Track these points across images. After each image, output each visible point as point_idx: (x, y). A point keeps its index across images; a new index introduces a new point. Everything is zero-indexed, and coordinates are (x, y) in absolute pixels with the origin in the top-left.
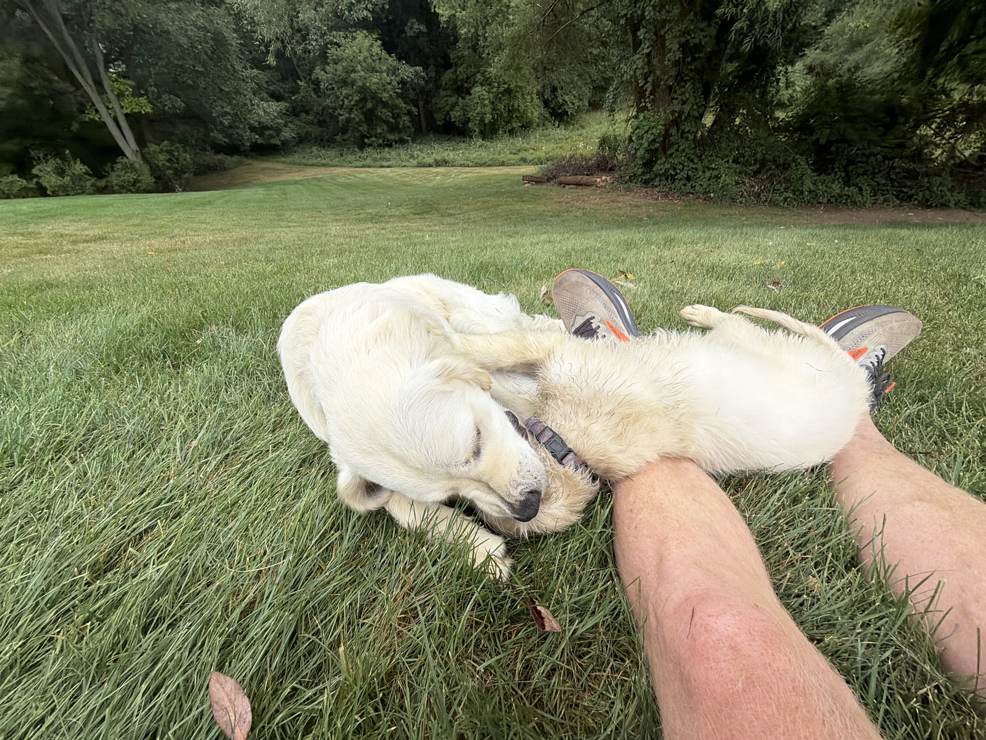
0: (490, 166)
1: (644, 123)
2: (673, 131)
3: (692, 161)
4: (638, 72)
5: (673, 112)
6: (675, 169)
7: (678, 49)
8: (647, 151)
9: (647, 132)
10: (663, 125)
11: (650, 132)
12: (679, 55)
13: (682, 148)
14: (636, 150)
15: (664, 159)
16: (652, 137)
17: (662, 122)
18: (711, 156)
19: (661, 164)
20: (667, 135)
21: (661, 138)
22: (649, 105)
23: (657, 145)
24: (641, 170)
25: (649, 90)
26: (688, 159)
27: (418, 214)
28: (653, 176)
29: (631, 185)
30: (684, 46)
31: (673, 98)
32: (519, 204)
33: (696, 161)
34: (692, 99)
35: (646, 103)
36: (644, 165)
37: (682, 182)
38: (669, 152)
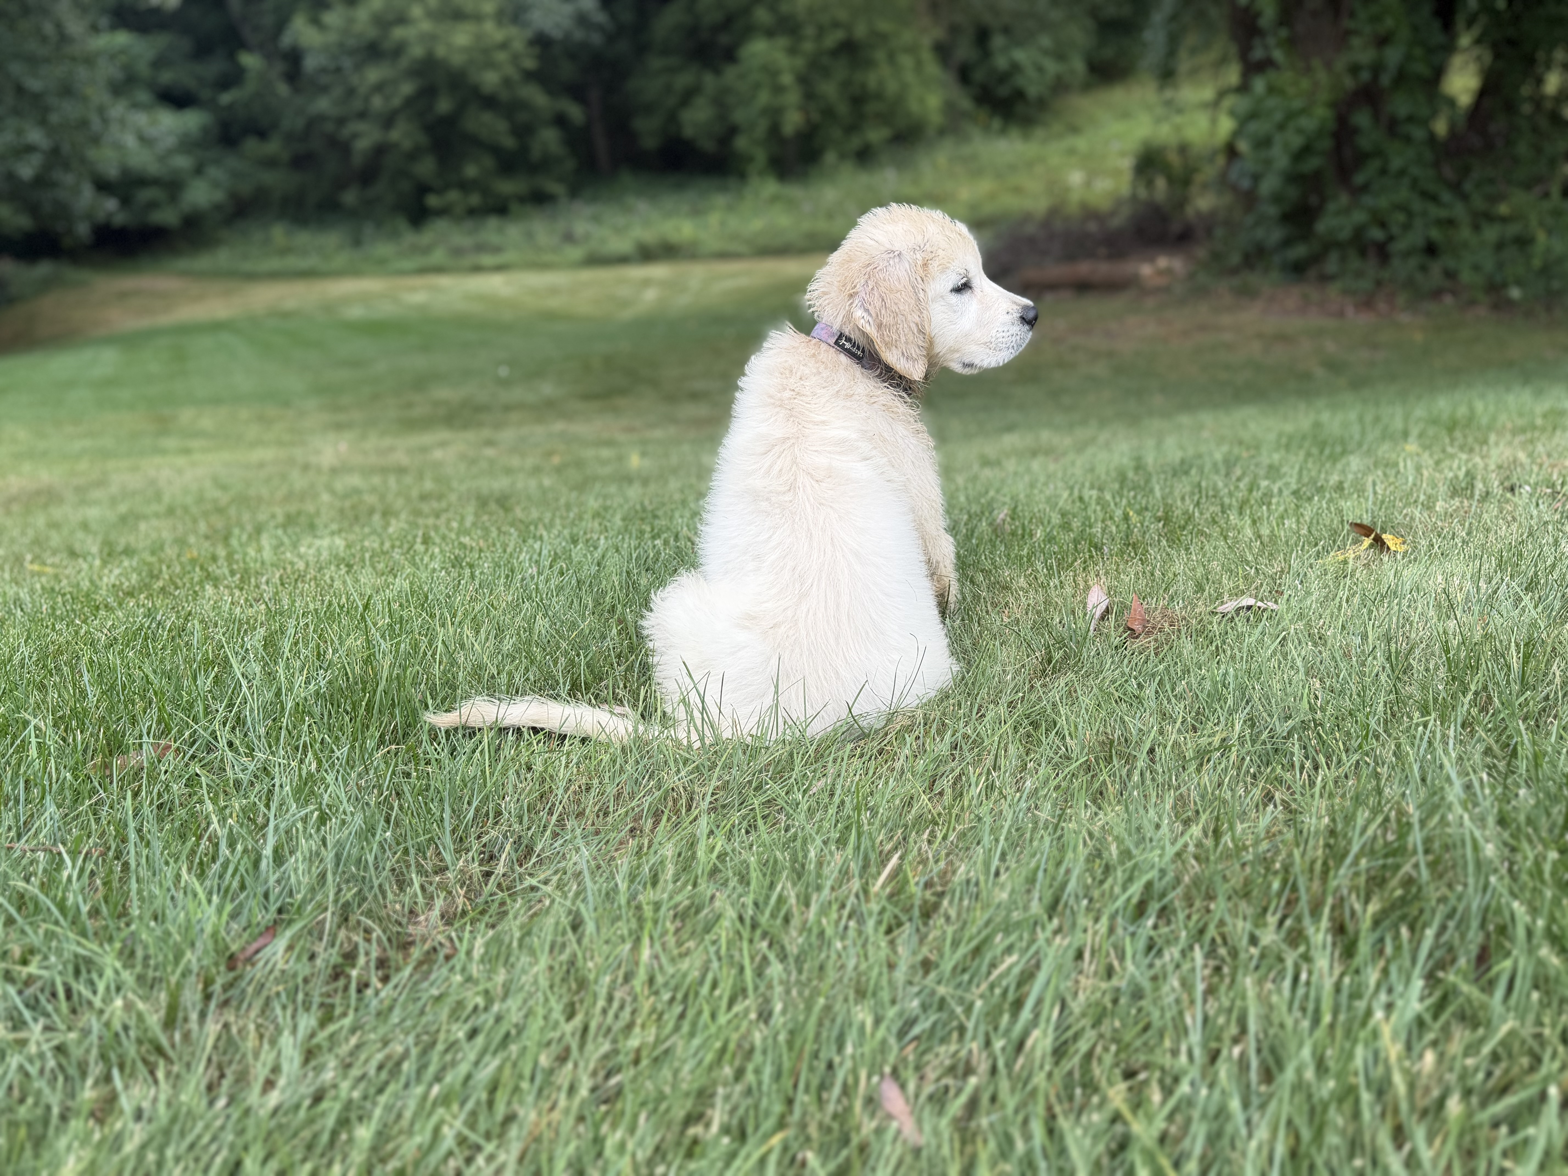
1: (1269, 103)
2: (1362, 119)
5: (1354, 69)
8: (1291, 178)
10: (1327, 105)
11: (1291, 127)
14: (1256, 178)
16: (1300, 140)
17: (1325, 98)
18: (1491, 182)
19: (1337, 214)
20: (1342, 131)
21: (1329, 143)
22: (1278, 55)
24: (1277, 235)
25: (1270, 16)
26: (1423, 193)
27: (596, 397)
28: (1317, 248)
31: (1350, 32)
33: (1445, 198)
34: (1404, 34)
35: (1265, 48)
36: (1287, 218)
37: (1413, 262)
38: (1359, 179)
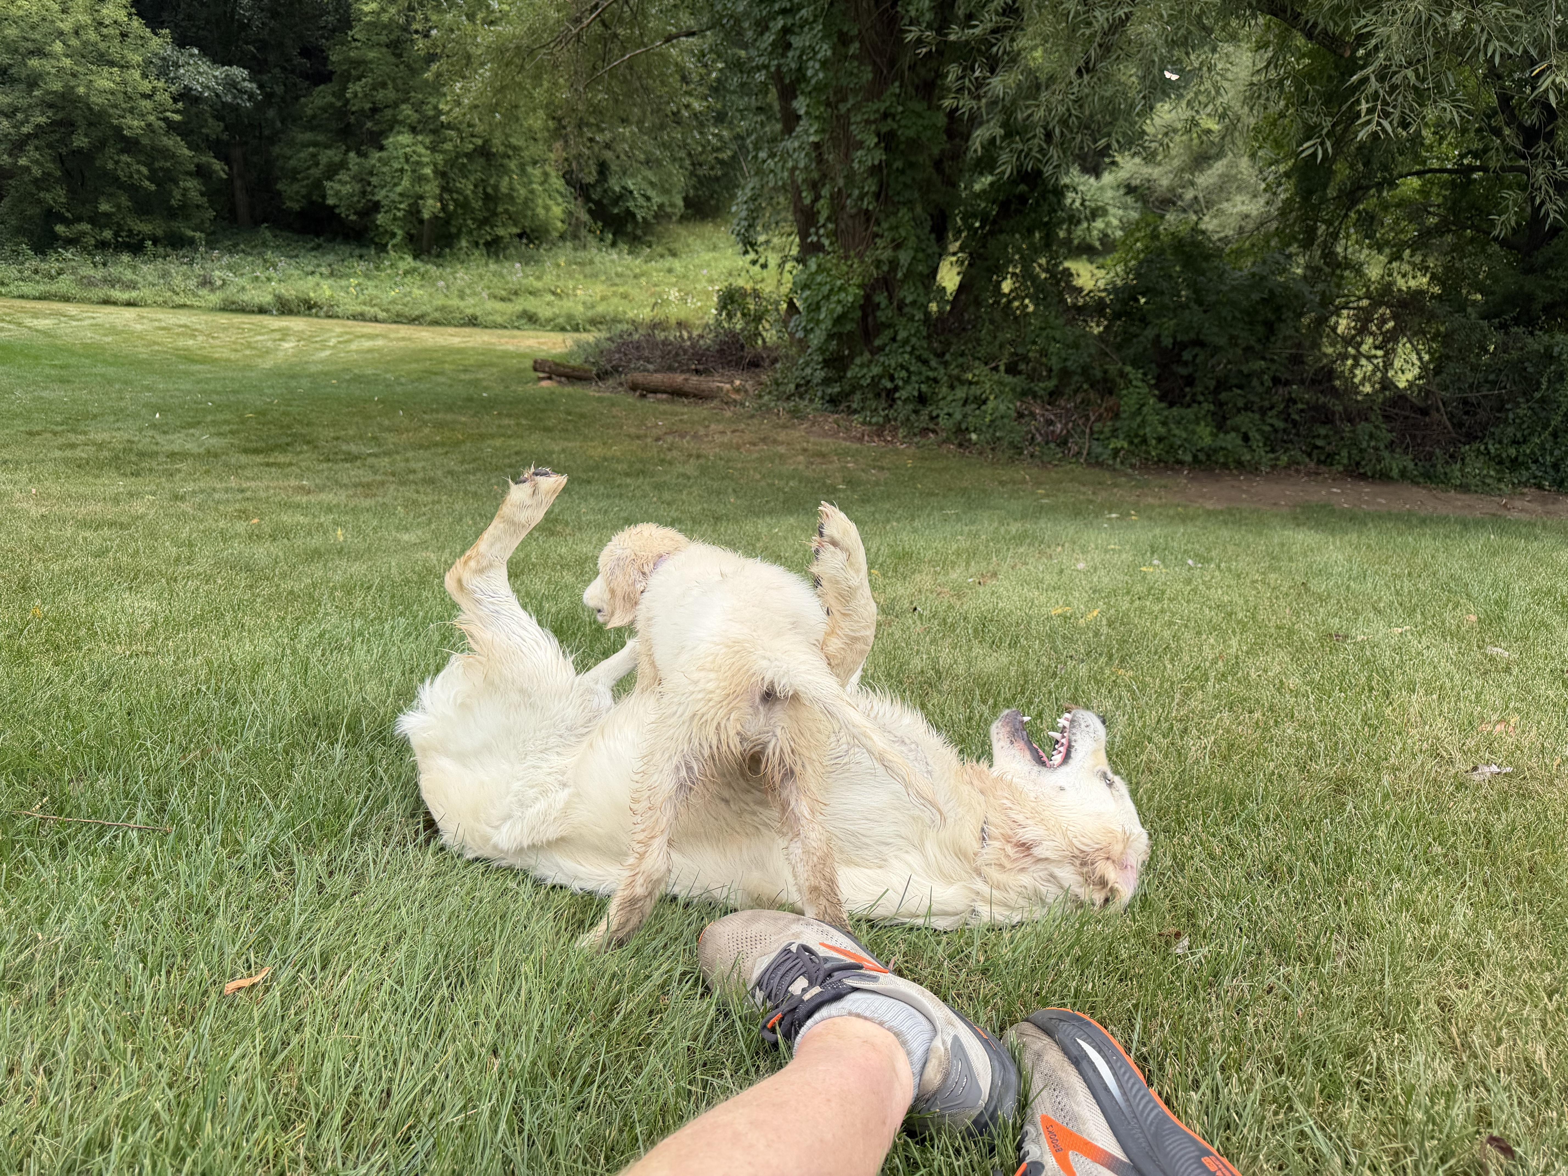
0: (436, 323)
1: (819, 279)
2: (881, 298)
3: (925, 362)
4: (800, 177)
5: (878, 263)
6: (892, 378)
7: (876, 145)
8: (830, 336)
9: (827, 297)
10: (859, 286)
11: (834, 298)
12: (879, 156)
13: (902, 335)
14: (808, 332)
15: (867, 356)
16: (839, 309)
17: (856, 280)
18: (962, 355)
19: (862, 366)
20: (867, 306)
21: (859, 314)
22: (826, 242)
23: (849, 327)
24: (820, 375)
25: (824, 214)
26: (919, 358)
27: (256, 451)
28: (847, 388)
29: (802, 404)
30: (887, 140)
31: (876, 235)
32: (537, 436)
33: (933, 364)
34: (912, 242)
35: (819, 237)
36: (826, 363)
37: (910, 407)
38: (877, 342)
